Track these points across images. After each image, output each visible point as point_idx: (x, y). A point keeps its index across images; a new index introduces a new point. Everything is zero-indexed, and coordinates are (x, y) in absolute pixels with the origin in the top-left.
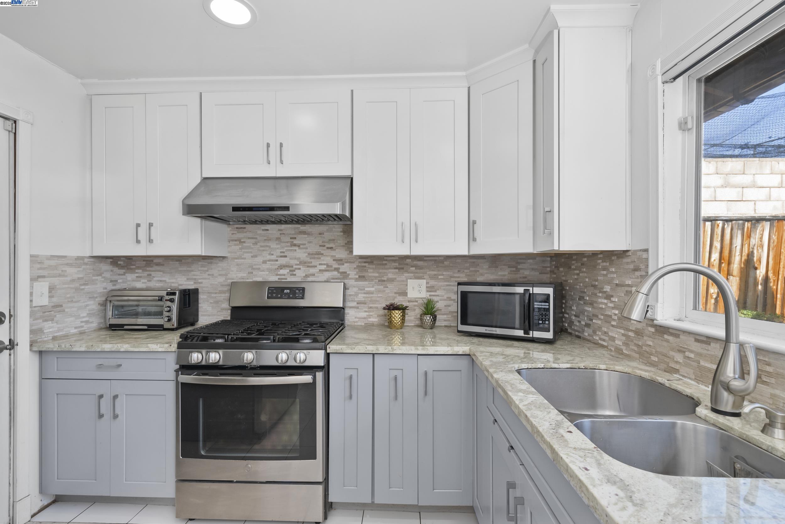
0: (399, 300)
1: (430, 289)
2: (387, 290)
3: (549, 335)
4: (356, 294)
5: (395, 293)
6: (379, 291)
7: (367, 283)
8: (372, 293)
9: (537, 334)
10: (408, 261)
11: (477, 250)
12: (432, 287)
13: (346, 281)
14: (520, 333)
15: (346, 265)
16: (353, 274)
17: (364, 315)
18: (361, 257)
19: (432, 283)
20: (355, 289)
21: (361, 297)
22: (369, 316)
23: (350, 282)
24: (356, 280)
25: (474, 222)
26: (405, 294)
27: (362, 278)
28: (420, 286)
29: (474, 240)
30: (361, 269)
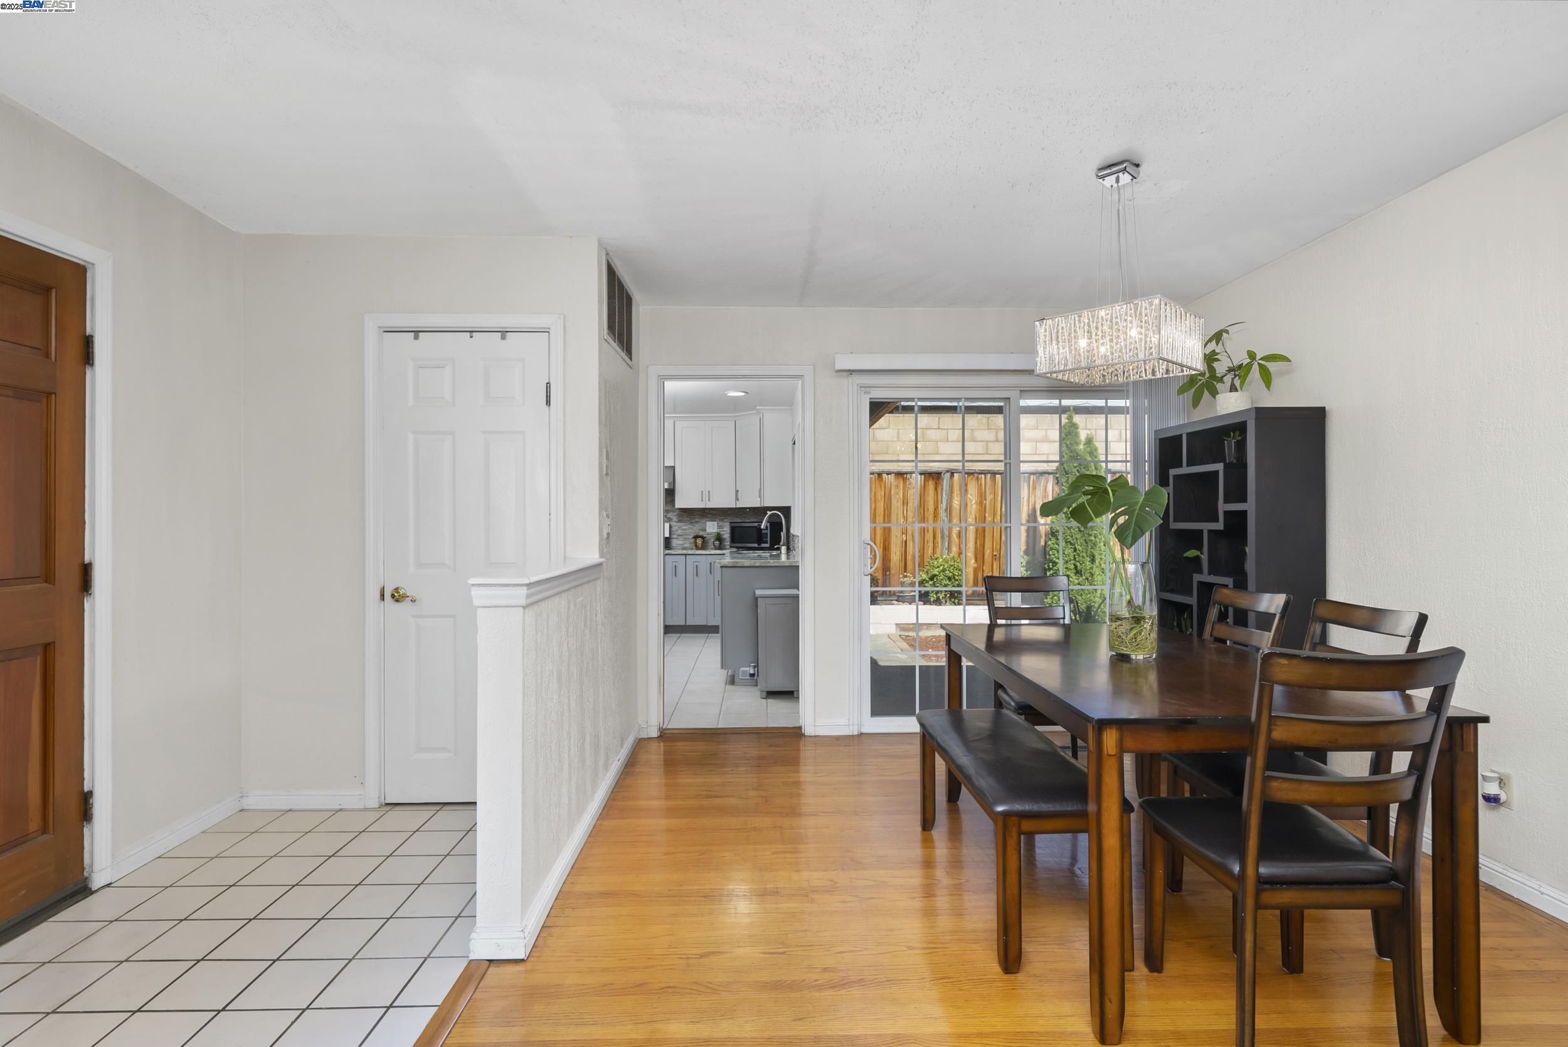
0: (701, 533)
1: (720, 527)
2: (695, 528)
3: (768, 545)
4: (677, 531)
5: (700, 530)
6: (690, 529)
7: (683, 524)
8: (686, 530)
9: (763, 545)
10: (707, 511)
11: (740, 505)
12: (721, 526)
13: (671, 523)
14: (756, 545)
15: (671, 513)
16: (675, 519)
17: (681, 542)
18: (680, 509)
19: (721, 524)
20: (676, 528)
21: (679, 532)
22: (685, 543)
23: (673, 524)
24: (677, 522)
25: (738, 491)
26: (705, 530)
27: (680, 521)
28: (714, 525)
29: (738, 500)
30: (679, 516)
